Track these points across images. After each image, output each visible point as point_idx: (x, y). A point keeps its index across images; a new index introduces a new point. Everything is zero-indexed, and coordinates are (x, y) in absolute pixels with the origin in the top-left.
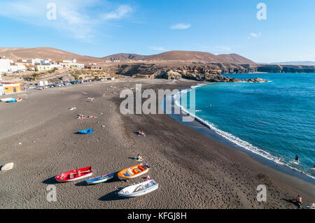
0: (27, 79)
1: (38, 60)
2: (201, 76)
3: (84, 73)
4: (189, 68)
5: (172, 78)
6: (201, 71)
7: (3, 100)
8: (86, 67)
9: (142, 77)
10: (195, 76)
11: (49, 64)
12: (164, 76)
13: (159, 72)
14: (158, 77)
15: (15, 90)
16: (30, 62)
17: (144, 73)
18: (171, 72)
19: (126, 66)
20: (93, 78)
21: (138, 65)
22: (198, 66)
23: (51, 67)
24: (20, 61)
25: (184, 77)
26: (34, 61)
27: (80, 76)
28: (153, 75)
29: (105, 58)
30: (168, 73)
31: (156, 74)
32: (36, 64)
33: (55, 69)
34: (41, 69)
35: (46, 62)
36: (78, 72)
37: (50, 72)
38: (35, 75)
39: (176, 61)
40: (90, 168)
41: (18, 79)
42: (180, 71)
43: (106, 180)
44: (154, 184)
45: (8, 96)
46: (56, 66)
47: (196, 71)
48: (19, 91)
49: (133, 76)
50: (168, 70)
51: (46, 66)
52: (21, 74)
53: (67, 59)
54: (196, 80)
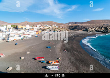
0: (42, 30)
1: (46, 25)
2: (105, 31)
3: (57, 29)
4: (99, 27)
5: (90, 31)
6: (106, 28)
7: (35, 36)
8: (58, 27)
9: (77, 31)
10: (102, 30)
11: (48, 26)
12: (87, 30)
13: (84, 29)
14: (84, 31)
15: (38, 34)
16: (44, 26)
17: (78, 29)
18: (90, 29)
19: (72, 26)
20: (60, 30)
21: (77, 26)
22: (104, 26)
23: (49, 27)
24: (42, 25)
25: (96, 31)
26: (45, 25)
27: (56, 30)
28: (82, 30)
29: (66, 24)
30: (89, 29)
31: (83, 29)
32: (45, 26)
33: (50, 28)
34: (46, 27)
35: (48, 25)
36: (56, 29)
37: (48, 28)
38: (44, 29)
39: (95, 24)
40: (44, 58)
41: (40, 30)
42: (94, 28)
43: (46, 62)
44: (58, 68)
45: (37, 35)
46: (50, 27)
47: (103, 28)
48: (39, 34)
49: (74, 30)
50: (89, 28)
51: (47, 27)
52: (41, 29)
53: (53, 25)
54: (103, 32)
